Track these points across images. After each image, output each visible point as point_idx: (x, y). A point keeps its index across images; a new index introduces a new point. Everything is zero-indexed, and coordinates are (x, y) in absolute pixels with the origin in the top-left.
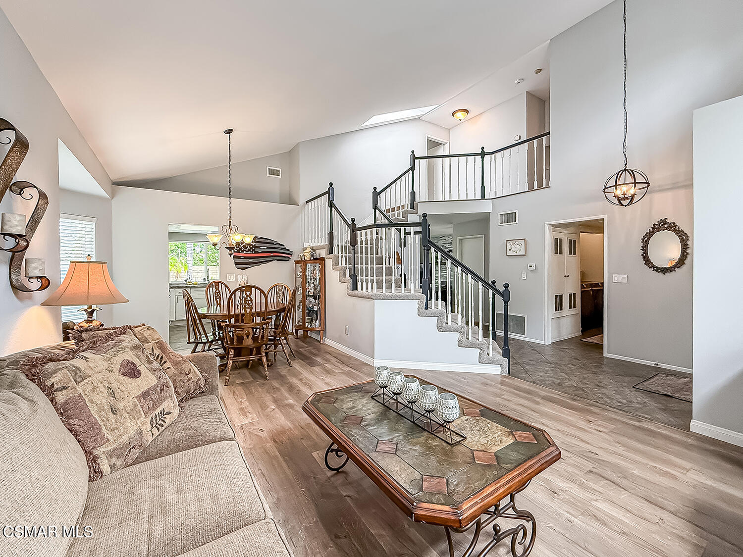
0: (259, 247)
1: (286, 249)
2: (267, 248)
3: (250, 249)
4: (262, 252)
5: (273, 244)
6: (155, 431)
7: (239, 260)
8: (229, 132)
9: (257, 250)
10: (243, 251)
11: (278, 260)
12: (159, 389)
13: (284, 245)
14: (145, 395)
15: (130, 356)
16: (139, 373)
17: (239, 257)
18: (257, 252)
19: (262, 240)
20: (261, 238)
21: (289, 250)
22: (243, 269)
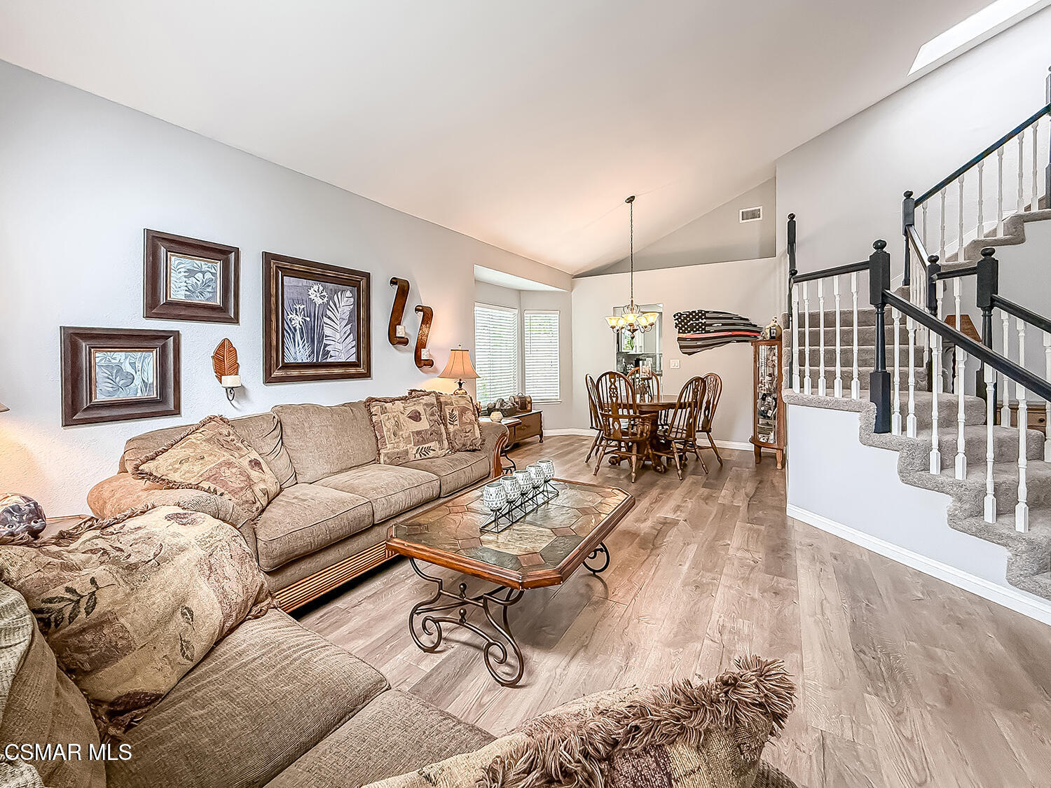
0: (711, 325)
1: (751, 324)
2: (723, 325)
3: (699, 328)
4: (715, 331)
5: (731, 318)
6: (418, 455)
7: (684, 343)
8: (631, 200)
9: (707, 329)
10: (689, 332)
11: (738, 341)
12: (429, 433)
13: (747, 320)
14: (418, 433)
15: (420, 409)
16: (420, 419)
17: (685, 339)
18: (709, 332)
19: (715, 315)
20: (714, 312)
21: (755, 326)
22: (690, 354)
